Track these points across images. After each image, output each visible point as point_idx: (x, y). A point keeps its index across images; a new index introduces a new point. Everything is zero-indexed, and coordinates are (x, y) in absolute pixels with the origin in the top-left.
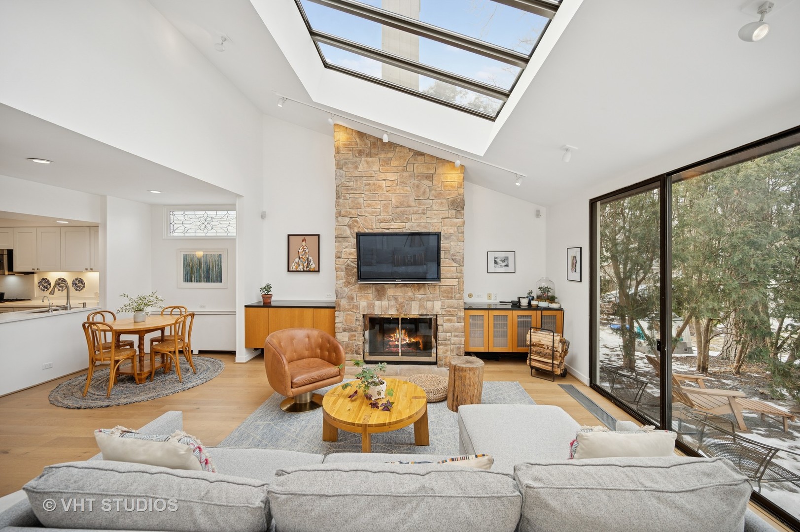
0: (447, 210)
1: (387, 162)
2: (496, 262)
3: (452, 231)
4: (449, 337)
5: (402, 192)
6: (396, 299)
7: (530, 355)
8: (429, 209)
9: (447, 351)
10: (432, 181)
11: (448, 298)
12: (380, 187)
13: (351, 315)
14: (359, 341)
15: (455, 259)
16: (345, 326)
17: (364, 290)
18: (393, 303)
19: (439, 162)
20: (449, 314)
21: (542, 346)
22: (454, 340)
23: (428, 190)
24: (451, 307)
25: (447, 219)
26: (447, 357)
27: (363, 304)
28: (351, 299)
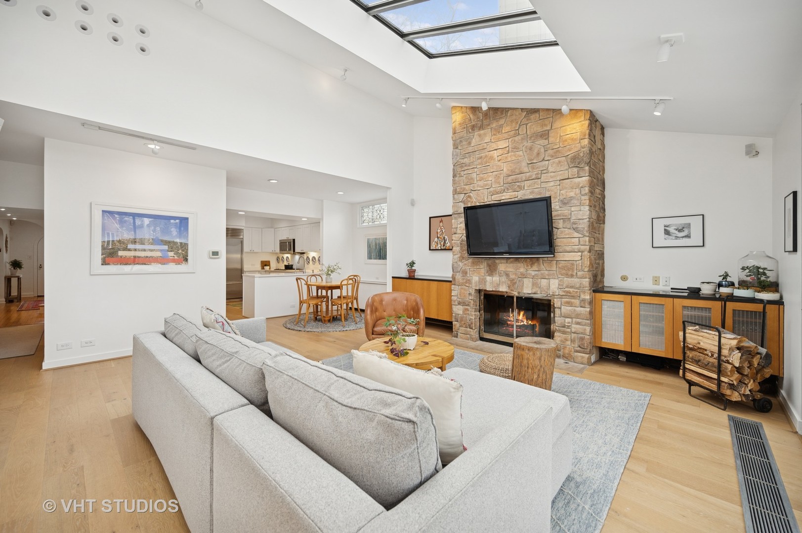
0: (566, 170)
1: (498, 130)
2: (667, 232)
3: (572, 194)
4: (569, 323)
5: (514, 158)
6: (507, 275)
7: (684, 363)
8: (545, 172)
9: (566, 340)
10: (547, 138)
11: (567, 275)
12: (492, 158)
13: (465, 290)
14: (472, 315)
15: (577, 228)
16: (459, 300)
17: (477, 265)
18: (504, 279)
19: (556, 115)
20: (568, 294)
21: (702, 351)
22: (575, 328)
23: (542, 150)
24: (572, 287)
25: (566, 180)
26: (566, 347)
27: (475, 279)
28: (465, 273)
